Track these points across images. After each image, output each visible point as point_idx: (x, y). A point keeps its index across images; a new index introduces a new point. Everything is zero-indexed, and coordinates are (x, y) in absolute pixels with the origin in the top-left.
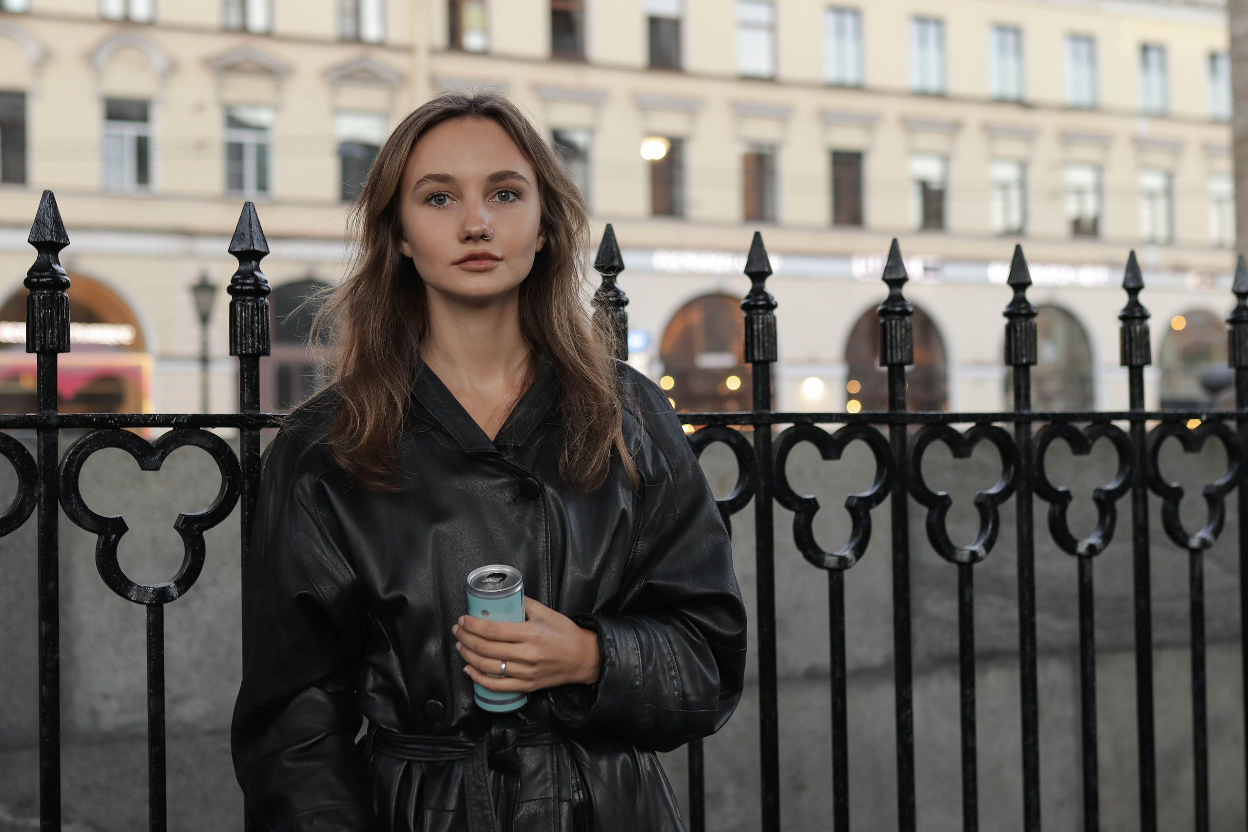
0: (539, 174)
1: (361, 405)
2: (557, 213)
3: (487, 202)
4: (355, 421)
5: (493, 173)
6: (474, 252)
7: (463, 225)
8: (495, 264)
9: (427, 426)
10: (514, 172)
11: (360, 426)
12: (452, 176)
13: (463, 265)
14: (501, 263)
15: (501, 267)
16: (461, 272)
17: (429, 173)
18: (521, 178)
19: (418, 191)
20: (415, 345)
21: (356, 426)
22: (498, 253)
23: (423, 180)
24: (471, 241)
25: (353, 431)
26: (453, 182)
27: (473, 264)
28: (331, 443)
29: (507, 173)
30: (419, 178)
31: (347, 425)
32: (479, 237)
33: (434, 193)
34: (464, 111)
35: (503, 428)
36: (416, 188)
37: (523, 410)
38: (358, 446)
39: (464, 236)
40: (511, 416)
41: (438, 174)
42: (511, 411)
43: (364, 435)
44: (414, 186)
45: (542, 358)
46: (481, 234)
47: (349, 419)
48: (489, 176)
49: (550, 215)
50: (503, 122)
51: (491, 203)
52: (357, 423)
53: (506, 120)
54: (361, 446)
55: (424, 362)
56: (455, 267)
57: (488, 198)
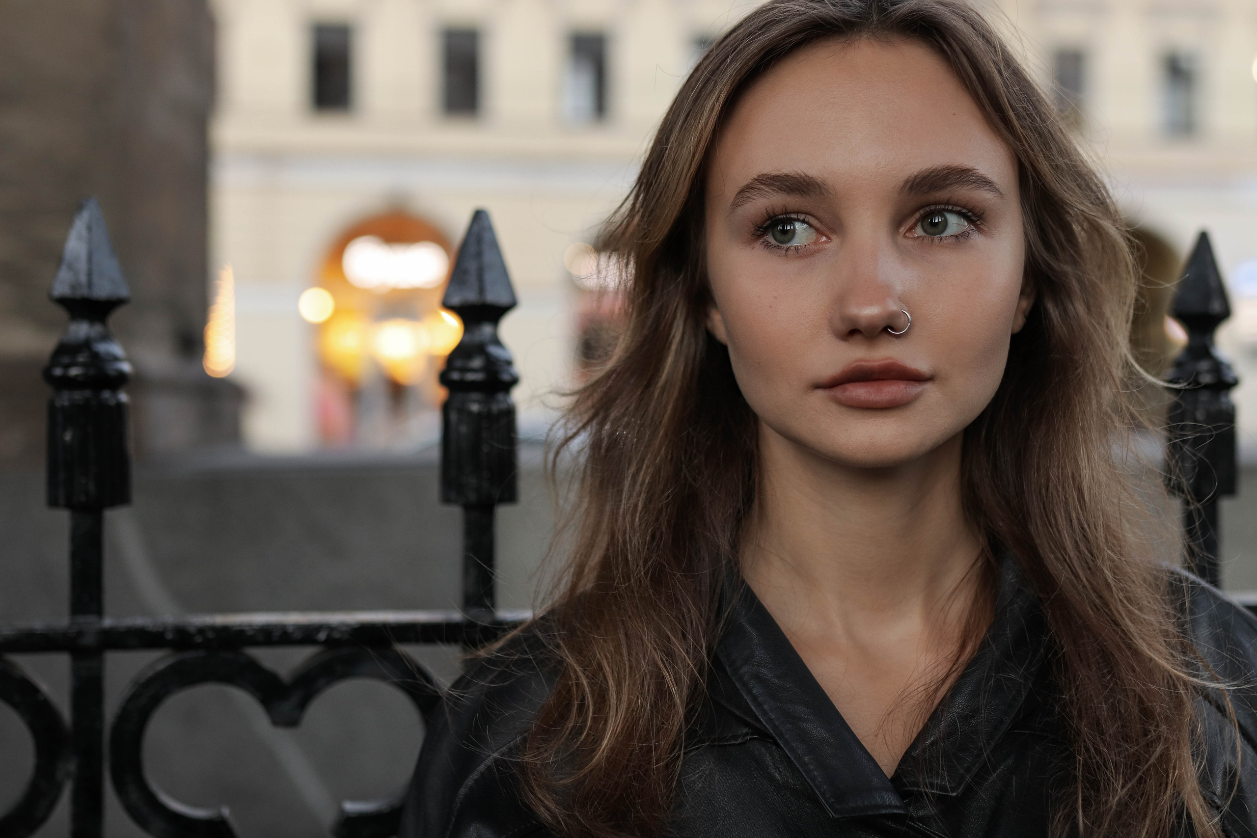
0: (1027, 165)
1: (596, 674)
2: (1063, 248)
3: (900, 239)
4: (582, 707)
5: (916, 173)
6: (865, 364)
7: (841, 299)
8: (914, 389)
9: (745, 730)
10: (968, 170)
11: (594, 719)
12: (819, 181)
13: (838, 392)
14: (928, 386)
15: (931, 393)
16: (834, 408)
17: (764, 172)
18: (984, 182)
19: (740, 211)
20: (724, 542)
21: (585, 721)
22: (920, 364)
23: (753, 188)
24: (858, 337)
25: (578, 731)
26: (821, 193)
27: (861, 392)
28: (527, 759)
29: (949, 174)
30: (744, 182)
31: (563, 717)
32: (880, 329)
33: (775, 216)
34: (850, 21)
35: (913, 747)
36: (736, 205)
37: (961, 702)
38: (587, 769)
39: (843, 328)
40: (934, 717)
41: (787, 175)
42: (936, 702)
43: (600, 745)
44: (732, 200)
45: (1010, 577)
46: (883, 324)
47: (569, 706)
48: (907, 182)
49: (1045, 255)
50: (945, 47)
51: (910, 242)
52: (587, 713)
53: (954, 44)
54: (591, 771)
55: (743, 581)
56: (820, 393)
57: (902, 230)
